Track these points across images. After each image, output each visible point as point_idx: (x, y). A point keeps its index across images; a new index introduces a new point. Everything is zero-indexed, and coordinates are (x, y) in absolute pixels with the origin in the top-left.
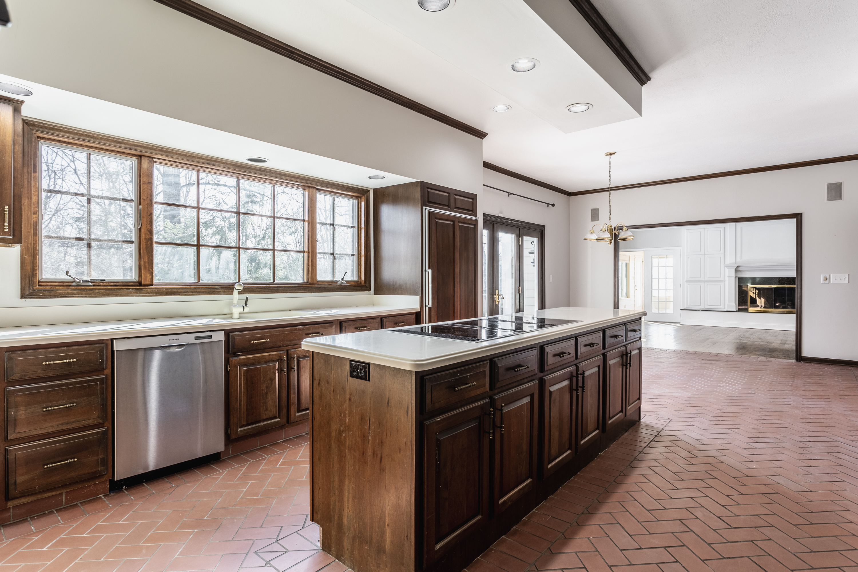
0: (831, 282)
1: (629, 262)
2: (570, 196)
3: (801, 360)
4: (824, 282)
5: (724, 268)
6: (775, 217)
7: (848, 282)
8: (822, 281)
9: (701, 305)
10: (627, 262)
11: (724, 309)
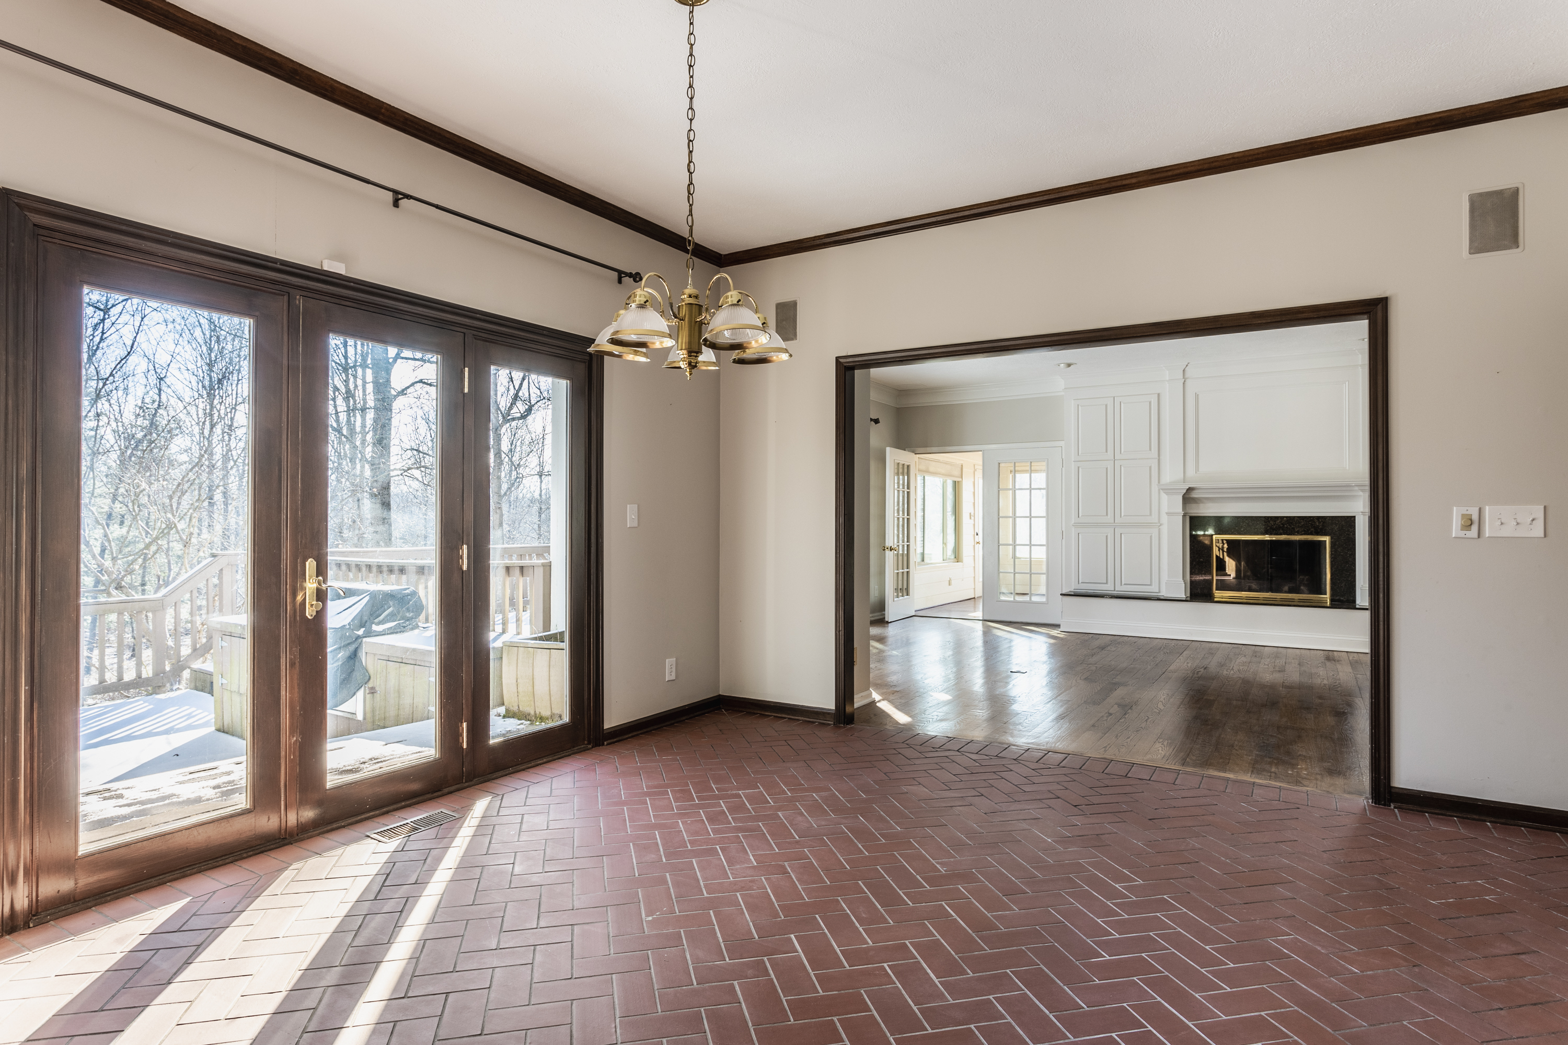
0: (1487, 533)
1: (959, 479)
2: (721, 267)
3: (1391, 801)
4: (1462, 534)
5: (1159, 493)
6: (1303, 312)
7: (1542, 535)
8: (1456, 529)
9: (1107, 583)
10: (957, 479)
11: (1159, 592)
